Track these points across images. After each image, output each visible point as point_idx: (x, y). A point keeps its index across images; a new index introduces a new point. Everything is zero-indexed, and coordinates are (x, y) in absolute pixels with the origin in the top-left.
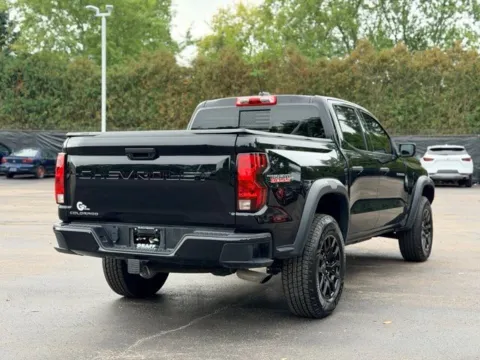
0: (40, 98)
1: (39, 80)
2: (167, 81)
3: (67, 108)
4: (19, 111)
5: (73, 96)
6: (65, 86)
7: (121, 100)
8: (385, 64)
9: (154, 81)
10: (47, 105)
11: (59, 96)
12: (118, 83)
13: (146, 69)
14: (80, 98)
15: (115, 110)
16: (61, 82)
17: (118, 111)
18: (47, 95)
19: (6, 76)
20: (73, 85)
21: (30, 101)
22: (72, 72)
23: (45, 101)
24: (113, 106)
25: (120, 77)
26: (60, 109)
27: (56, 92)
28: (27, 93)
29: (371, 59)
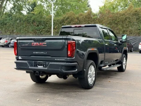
0: (39, 27)
1: (39, 21)
2: (71, 21)
3: (46, 29)
4: (35, 30)
5: (47, 26)
6: (45, 23)
7: (59, 26)
8: (136, 12)
9: (67, 21)
10: (41, 28)
11: (44, 26)
12: (58, 22)
13: (65, 17)
14: (49, 26)
15: (57, 29)
16: (44, 22)
17: (58, 29)
18: (41, 26)
19: (31, 21)
20: (47, 22)
21: (37, 28)
22: (47, 19)
23: (41, 27)
24: (57, 28)
25: (59, 20)
26: (44, 30)
27: (43, 25)
28: (37, 25)
29: (132, 11)
